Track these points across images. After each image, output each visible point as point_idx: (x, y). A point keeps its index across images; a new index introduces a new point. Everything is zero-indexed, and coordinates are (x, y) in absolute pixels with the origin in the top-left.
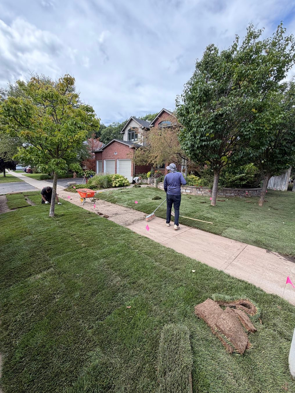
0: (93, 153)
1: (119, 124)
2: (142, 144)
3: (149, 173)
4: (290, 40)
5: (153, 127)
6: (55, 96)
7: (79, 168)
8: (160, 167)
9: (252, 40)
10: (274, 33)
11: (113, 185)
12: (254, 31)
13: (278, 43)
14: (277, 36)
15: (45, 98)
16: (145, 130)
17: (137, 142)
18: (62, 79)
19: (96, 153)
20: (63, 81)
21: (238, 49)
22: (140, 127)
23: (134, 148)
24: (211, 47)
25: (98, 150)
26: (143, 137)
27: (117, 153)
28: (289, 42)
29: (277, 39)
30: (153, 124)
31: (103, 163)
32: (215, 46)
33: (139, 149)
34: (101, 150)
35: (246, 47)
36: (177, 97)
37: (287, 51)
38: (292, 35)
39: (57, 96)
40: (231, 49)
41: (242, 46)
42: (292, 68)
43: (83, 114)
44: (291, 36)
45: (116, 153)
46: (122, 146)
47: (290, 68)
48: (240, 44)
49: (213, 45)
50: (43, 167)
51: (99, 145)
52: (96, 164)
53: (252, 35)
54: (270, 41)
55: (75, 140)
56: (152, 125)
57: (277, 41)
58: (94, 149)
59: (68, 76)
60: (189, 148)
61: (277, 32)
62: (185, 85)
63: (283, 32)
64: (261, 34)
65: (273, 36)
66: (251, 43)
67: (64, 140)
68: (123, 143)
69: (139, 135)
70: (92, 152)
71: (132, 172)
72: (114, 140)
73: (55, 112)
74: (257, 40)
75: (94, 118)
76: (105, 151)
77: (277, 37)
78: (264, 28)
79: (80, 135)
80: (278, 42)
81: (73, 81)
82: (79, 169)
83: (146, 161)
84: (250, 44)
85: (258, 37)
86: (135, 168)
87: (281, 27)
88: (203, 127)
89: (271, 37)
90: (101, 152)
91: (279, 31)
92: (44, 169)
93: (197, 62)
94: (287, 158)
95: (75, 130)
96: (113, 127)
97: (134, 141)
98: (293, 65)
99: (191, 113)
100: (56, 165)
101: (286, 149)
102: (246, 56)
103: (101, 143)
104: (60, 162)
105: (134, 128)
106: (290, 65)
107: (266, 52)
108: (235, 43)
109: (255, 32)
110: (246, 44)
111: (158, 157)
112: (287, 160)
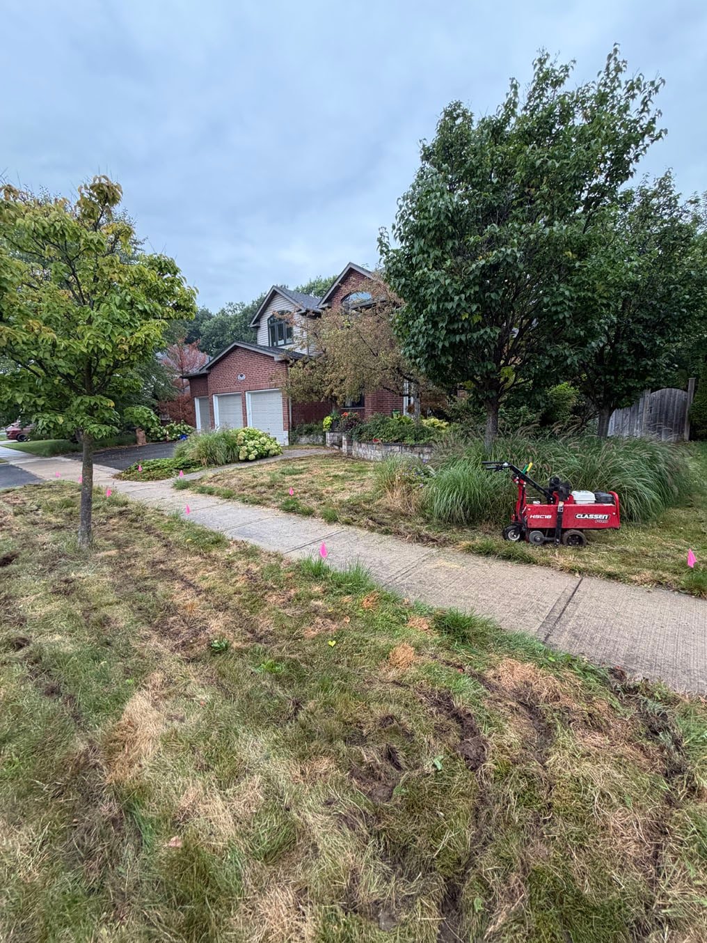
0: (185, 380)
1: (244, 305)
2: (304, 352)
3: (328, 420)
4: (638, 88)
5: (329, 307)
6: (71, 233)
7: (149, 417)
8: (353, 404)
9: (550, 90)
10: (600, 73)
11: (241, 457)
12: (552, 69)
13: (610, 95)
14: (608, 78)
15: (44, 238)
16: (310, 317)
17: (292, 346)
18: (86, 188)
19: (193, 379)
20: (90, 194)
21: (519, 112)
22: (297, 309)
23: (285, 362)
24: (455, 110)
25: (194, 371)
26: (305, 334)
27: (244, 377)
28: (636, 91)
29: (609, 87)
30: (329, 300)
31: (212, 403)
32: (464, 106)
33: (300, 363)
34: (204, 371)
35: (538, 106)
36: (381, 231)
37: (633, 114)
38: (641, 77)
39: (75, 233)
40: (502, 112)
41: (528, 104)
42: (646, 152)
43: (149, 278)
44: (639, 80)
45: (241, 376)
46: (257, 359)
47: (643, 152)
48: (522, 100)
49: (458, 105)
50: (50, 421)
51: (198, 360)
52: (194, 406)
53: (547, 79)
54: (592, 92)
55: (135, 344)
56: (326, 305)
57: (608, 90)
58: (185, 369)
59: (104, 181)
60: (422, 352)
61: (608, 68)
62: (401, 202)
63: (620, 70)
64: (568, 76)
65: (598, 80)
66: (547, 97)
67: (103, 347)
68: (257, 350)
69: (296, 330)
70: (182, 377)
71: (284, 419)
72: (235, 344)
73: (74, 274)
74: (560, 90)
75: (179, 287)
76: (214, 372)
77: (608, 81)
78: (574, 62)
79: (146, 332)
80: (612, 92)
81: (118, 194)
82: (149, 420)
83: (317, 393)
84: (545, 100)
85: (562, 81)
86: (292, 410)
87: (615, 59)
88: (452, 300)
89: (594, 82)
90: (204, 376)
91: (612, 66)
92: (51, 425)
93: (424, 146)
94: (647, 364)
95: (131, 320)
96: (230, 313)
97: (285, 344)
98: (648, 145)
99: (421, 268)
100: (87, 413)
101: (643, 343)
102: (540, 127)
103: (201, 354)
104: (96, 404)
105: (282, 313)
106: (642, 147)
107: (586, 116)
108: (511, 99)
109: (554, 71)
110: (536, 98)
111: (348, 381)
112: (648, 367)
